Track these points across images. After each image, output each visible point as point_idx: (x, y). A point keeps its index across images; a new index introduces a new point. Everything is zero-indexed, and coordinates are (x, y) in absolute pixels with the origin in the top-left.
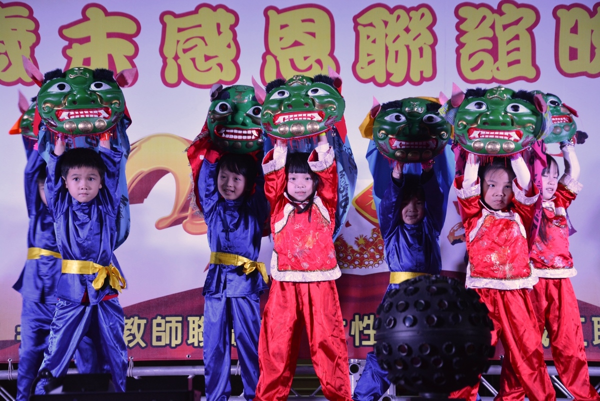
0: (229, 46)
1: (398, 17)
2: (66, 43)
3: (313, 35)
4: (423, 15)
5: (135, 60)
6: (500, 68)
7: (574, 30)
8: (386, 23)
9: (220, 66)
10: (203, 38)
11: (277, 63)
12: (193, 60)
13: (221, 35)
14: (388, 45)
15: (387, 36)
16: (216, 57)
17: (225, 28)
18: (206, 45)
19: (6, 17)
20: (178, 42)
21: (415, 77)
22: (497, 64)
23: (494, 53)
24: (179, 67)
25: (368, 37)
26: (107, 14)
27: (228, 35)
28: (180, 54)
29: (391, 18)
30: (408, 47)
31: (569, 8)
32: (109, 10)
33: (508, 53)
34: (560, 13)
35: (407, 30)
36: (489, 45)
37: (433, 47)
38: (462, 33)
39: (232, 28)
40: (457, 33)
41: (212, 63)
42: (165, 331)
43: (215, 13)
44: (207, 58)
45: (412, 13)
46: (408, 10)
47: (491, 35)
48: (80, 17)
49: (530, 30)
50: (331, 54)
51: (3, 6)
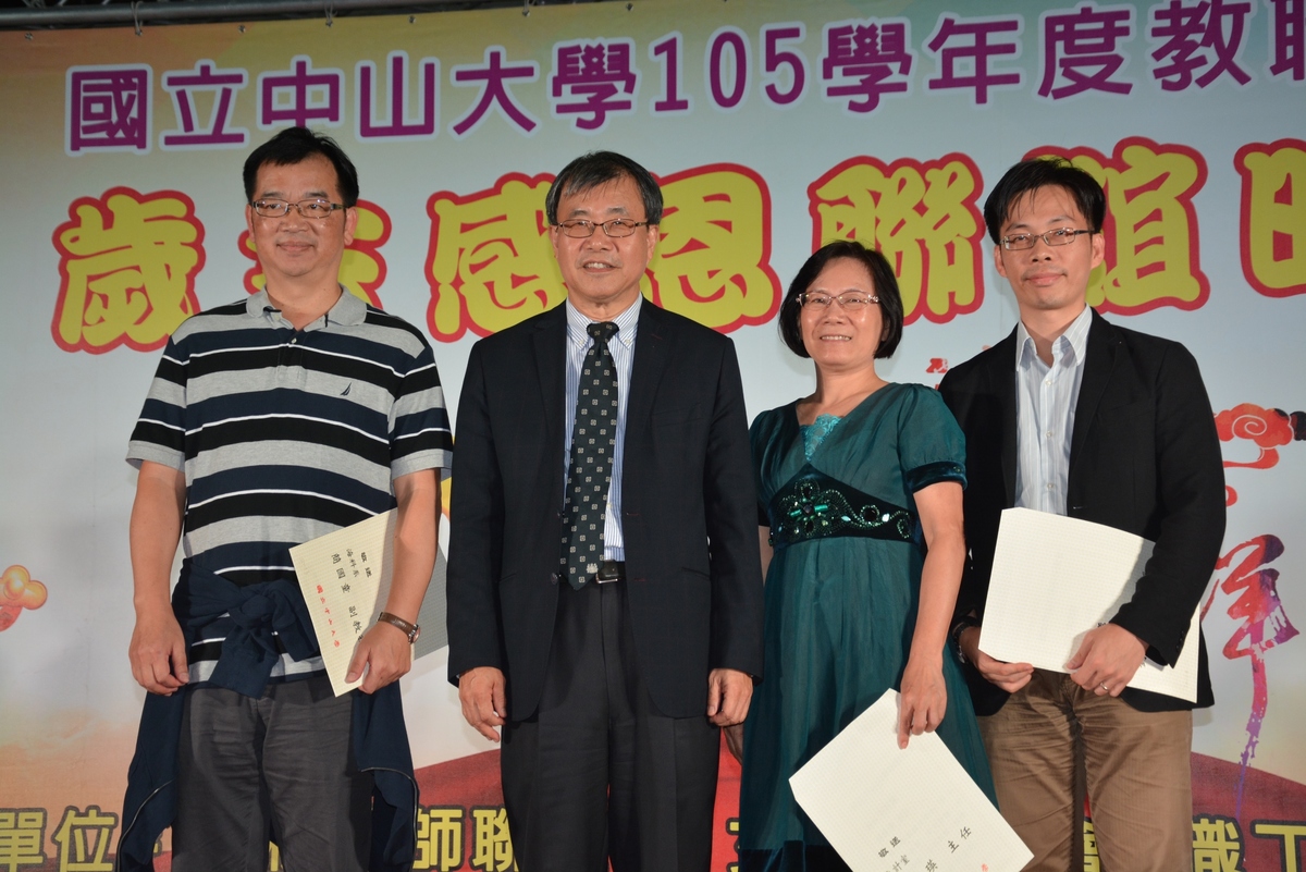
1: (902, 183)
2: (251, 264)
3: (727, 225)
4: (953, 177)
5: (379, 292)
6: (1120, 282)
7: (1284, 195)
8: (876, 197)
9: (542, 295)
10: (508, 242)
11: (655, 285)
12: (490, 286)
14: (880, 241)
15: (878, 221)
16: (534, 277)
18: (516, 254)
19: (146, 220)
20: (461, 251)
21: (939, 305)
22: (1114, 273)
24: (462, 299)
25: (840, 226)
28: (465, 275)
29: (888, 186)
30: (922, 243)
31: (1270, 149)
33: (1138, 248)
34: (1251, 161)
35: (921, 209)
37: (975, 241)
41: (527, 290)
42: (428, 839)
43: (533, 190)
44: (517, 281)
45: (931, 174)
46: (922, 169)
49: (1185, 199)
50: (764, 265)
51: (141, 199)
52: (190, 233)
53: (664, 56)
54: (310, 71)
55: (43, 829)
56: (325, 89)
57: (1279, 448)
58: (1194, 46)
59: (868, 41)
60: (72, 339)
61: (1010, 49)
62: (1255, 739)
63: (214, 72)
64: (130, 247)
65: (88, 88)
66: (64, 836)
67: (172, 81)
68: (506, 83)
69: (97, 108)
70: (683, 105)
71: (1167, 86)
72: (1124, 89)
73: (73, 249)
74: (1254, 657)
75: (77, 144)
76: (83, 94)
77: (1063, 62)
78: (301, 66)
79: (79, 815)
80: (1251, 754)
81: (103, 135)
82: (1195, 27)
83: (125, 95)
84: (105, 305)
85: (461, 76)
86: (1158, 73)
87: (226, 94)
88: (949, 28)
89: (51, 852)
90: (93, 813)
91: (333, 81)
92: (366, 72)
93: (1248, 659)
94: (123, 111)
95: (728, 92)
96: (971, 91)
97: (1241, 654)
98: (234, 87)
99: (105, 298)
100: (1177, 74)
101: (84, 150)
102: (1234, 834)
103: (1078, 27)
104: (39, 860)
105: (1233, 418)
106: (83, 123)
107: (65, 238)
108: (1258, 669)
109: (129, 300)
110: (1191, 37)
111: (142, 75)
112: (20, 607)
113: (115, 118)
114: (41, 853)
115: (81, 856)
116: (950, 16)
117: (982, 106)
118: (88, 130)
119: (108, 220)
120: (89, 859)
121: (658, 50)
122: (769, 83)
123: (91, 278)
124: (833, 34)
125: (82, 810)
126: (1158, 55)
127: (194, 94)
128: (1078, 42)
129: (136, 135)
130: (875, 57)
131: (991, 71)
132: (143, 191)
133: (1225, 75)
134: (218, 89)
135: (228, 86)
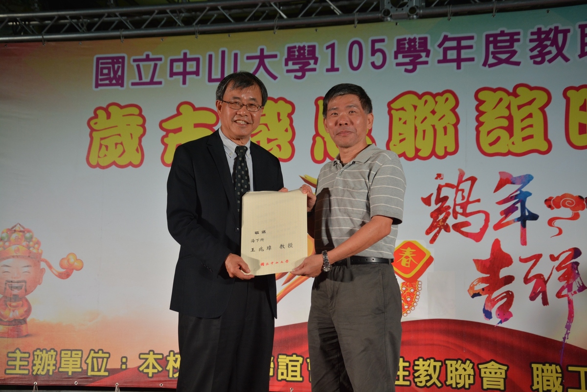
0: (286, 130)
1: (426, 102)
2: (164, 133)
4: (447, 99)
6: (515, 143)
7: (583, 108)
8: (415, 107)
9: (279, 146)
10: (266, 125)
11: (325, 143)
13: (281, 122)
14: (417, 125)
15: (416, 117)
16: (276, 139)
17: (284, 117)
18: (269, 130)
19: (123, 116)
21: (440, 151)
22: (513, 139)
23: (510, 129)
25: (400, 119)
26: (195, 109)
27: (286, 121)
29: (420, 103)
30: (433, 126)
31: (577, 89)
32: (197, 106)
33: (523, 129)
34: (570, 93)
35: (433, 112)
36: (505, 123)
37: (455, 126)
38: (481, 114)
39: (290, 116)
40: (477, 113)
41: (273, 144)
43: (276, 104)
44: (269, 141)
45: (438, 98)
46: (434, 96)
47: (507, 114)
48: (175, 112)
49: (542, 109)
51: (122, 107)
52: (140, 121)
53: (330, 50)
54: (189, 56)
55: (81, 358)
56: (194, 63)
57: (580, 212)
58: (547, 46)
59: (413, 44)
60: (94, 163)
61: (471, 47)
62: (568, 332)
63: (151, 56)
64: (117, 126)
65: (102, 63)
66: (89, 361)
67: (135, 61)
68: (266, 61)
69: (105, 71)
70: (337, 70)
71: (536, 63)
72: (518, 64)
73: (95, 127)
74: (569, 298)
75: (97, 85)
76: (100, 66)
77: (493, 53)
78: (185, 54)
79: (95, 352)
80: (567, 337)
81: (107, 82)
82: (547, 39)
83: (116, 66)
84: (107, 150)
85: (249, 58)
86: (532, 57)
87: (156, 65)
88: (446, 39)
89: (85, 367)
90: (100, 352)
91: (197, 60)
92: (210, 56)
93: (566, 298)
94: (115, 72)
95: (355, 64)
96: (455, 64)
97: (563, 296)
98: (159, 63)
99: (107, 147)
100: (540, 58)
101: (100, 88)
102: (559, 370)
103: (499, 38)
104: (80, 370)
105: (561, 199)
106: (100, 77)
107: (92, 123)
108: (570, 303)
109: (116, 148)
110: (545, 43)
111: (123, 58)
112: (73, 269)
113: (112, 75)
114: (81, 367)
115: (96, 369)
116: (446, 34)
117: (459, 71)
118: (102, 80)
119: (109, 116)
120: (99, 370)
121: (328, 48)
122: (372, 61)
123: (102, 139)
124: (399, 41)
125: (96, 351)
126: (532, 50)
127: (143, 65)
128: (499, 45)
129: (120, 82)
130: (415, 51)
131: (463, 56)
132: (123, 104)
133: (560, 58)
134: (152, 63)
135: (156, 62)
